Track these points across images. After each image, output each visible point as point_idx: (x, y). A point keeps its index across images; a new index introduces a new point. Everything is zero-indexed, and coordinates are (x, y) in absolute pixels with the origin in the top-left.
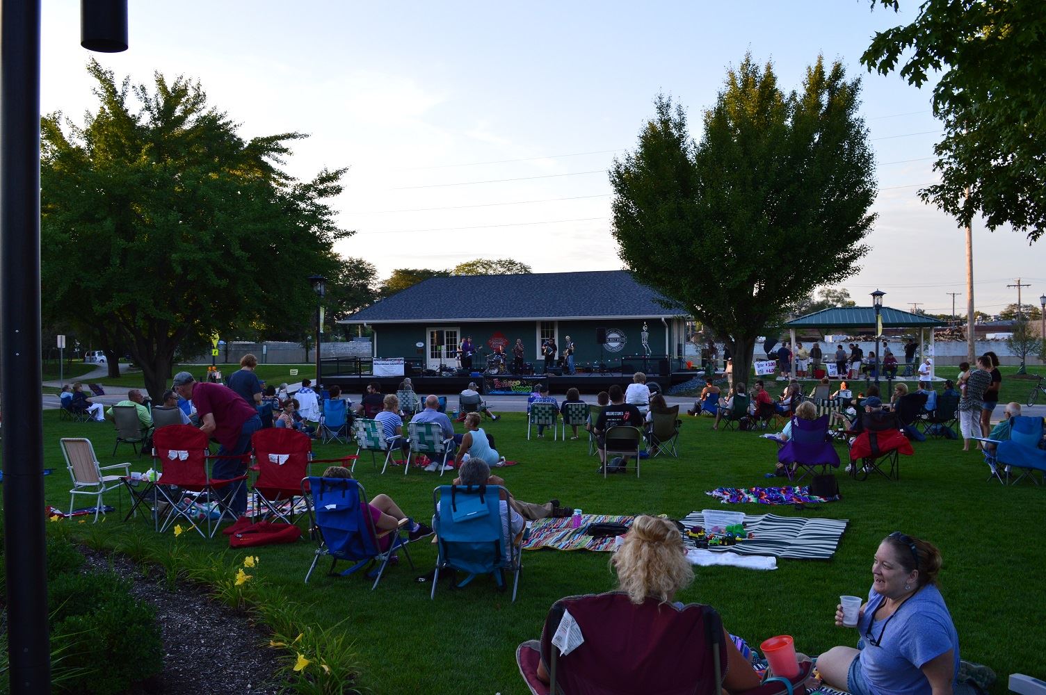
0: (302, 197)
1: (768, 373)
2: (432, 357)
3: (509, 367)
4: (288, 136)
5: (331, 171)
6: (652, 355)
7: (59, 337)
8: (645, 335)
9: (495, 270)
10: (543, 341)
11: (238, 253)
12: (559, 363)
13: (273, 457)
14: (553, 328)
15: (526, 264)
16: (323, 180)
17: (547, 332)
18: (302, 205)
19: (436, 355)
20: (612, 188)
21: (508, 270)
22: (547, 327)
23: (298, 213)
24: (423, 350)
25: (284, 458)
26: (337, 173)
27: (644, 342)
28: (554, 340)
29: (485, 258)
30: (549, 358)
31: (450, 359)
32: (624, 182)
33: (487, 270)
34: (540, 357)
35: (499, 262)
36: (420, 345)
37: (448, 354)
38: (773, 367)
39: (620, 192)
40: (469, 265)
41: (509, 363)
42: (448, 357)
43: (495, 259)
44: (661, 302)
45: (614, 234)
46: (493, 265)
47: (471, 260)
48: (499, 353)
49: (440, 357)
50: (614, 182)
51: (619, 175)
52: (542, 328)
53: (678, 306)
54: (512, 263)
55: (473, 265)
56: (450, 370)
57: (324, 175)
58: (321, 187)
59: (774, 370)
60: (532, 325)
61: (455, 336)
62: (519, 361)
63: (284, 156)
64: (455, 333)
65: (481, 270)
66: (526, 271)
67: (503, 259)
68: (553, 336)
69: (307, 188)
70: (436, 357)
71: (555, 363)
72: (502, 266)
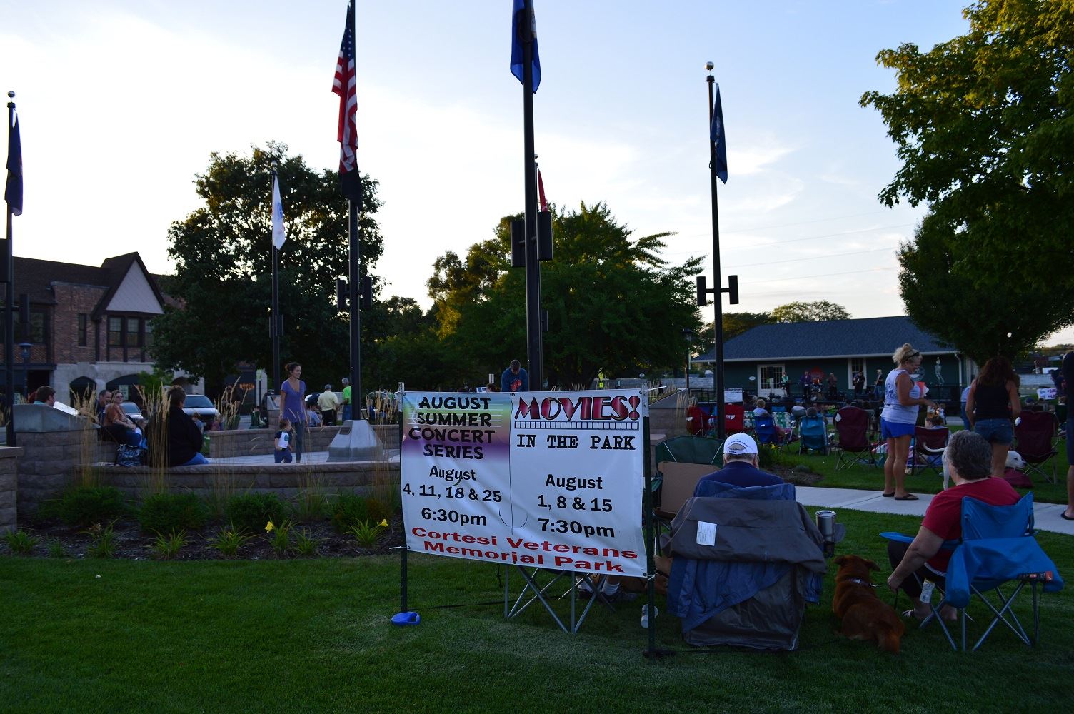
0: (677, 277)
1: (1050, 398)
2: (762, 388)
3: (826, 395)
4: (664, 234)
5: (695, 258)
6: (944, 384)
7: (490, 375)
8: (938, 368)
9: (810, 311)
10: (854, 375)
11: (642, 318)
12: (867, 391)
13: (728, 416)
14: (862, 363)
15: (840, 304)
16: (690, 264)
17: (857, 367)
18: (677, 282)
19: (765, 386)
20: (899, 263)
21: (823, 311)
22: (857, 363)
23: (674, 289)
24: (755, 382)
25: (733, 417)
26: (699, 259)
27: (938, 374)
28: (863, 373)
29: (801, 301)
30: (859, 386)
31: (776, 390)
32: (908, 259)
33: (803, 311)
34: (851, 387)
35: (815, 304)
36: (752, 378)
37: (775, 385)
38: (1055, 393)
39: (904, 266)
40: (786, 308)
41: (826, 392)
42: (775, 388)
43: (810, 301)
44: (937, 343)
45: (901, 295)
46: (809, 307)
47: (788, 302)
48: (816, 384)
49: (769, 388)
50: (900, 259)
51: (903, 253)
52: (853, 363)
53: (950, 346)
54: (826, 304)
55: (790, 307)
56: (778, 397)
57: (691, 261)
58: (689, 269)
59: (1055, 396)
60: (845, 361)
61: (781, 371)
62: (833, 390)
63: (663, 249)
64: (781, 369)
65: (798, 312)
66: (840, 311)
67: (817, 301)
68: (862, 370)
69: (679, 270)
70: (766, 388)
71: (863, 392)
72: (818, 307)
